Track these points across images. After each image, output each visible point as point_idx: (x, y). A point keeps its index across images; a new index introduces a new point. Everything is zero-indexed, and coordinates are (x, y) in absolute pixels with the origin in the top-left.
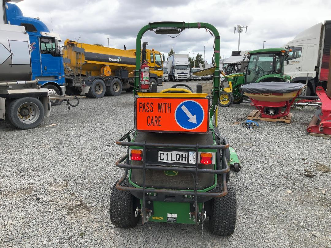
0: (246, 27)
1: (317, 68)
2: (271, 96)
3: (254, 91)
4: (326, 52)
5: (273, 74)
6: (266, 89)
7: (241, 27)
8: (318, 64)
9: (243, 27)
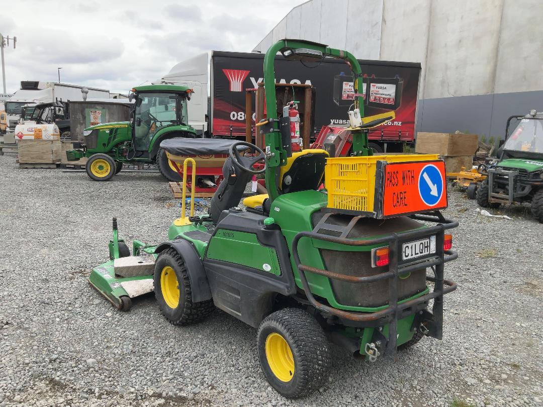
0: (13, 38)
1: (207, 117)
2: (213, 159)
3: (187, 152)
4: (217, 95)
5: (178, 125)
6: (206, 149)
7: (4, 36)
8: (209, 111)
9: (8, 37)
